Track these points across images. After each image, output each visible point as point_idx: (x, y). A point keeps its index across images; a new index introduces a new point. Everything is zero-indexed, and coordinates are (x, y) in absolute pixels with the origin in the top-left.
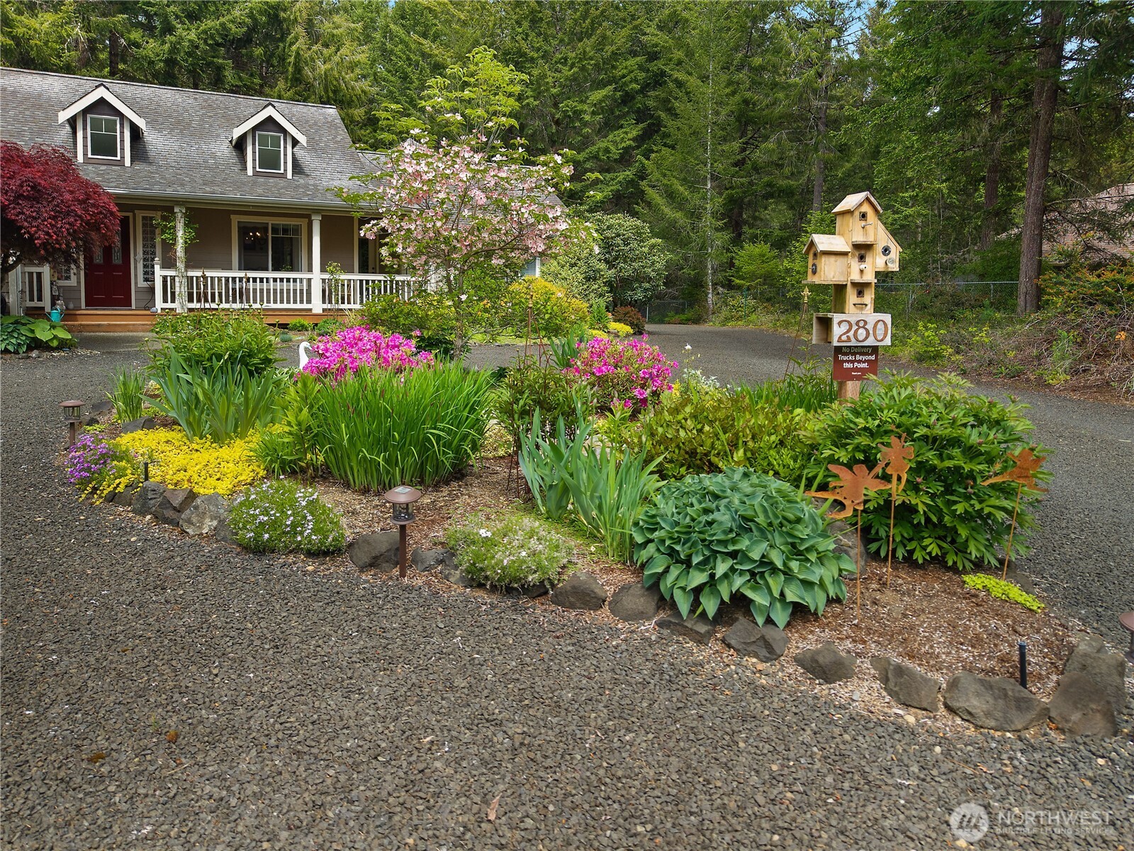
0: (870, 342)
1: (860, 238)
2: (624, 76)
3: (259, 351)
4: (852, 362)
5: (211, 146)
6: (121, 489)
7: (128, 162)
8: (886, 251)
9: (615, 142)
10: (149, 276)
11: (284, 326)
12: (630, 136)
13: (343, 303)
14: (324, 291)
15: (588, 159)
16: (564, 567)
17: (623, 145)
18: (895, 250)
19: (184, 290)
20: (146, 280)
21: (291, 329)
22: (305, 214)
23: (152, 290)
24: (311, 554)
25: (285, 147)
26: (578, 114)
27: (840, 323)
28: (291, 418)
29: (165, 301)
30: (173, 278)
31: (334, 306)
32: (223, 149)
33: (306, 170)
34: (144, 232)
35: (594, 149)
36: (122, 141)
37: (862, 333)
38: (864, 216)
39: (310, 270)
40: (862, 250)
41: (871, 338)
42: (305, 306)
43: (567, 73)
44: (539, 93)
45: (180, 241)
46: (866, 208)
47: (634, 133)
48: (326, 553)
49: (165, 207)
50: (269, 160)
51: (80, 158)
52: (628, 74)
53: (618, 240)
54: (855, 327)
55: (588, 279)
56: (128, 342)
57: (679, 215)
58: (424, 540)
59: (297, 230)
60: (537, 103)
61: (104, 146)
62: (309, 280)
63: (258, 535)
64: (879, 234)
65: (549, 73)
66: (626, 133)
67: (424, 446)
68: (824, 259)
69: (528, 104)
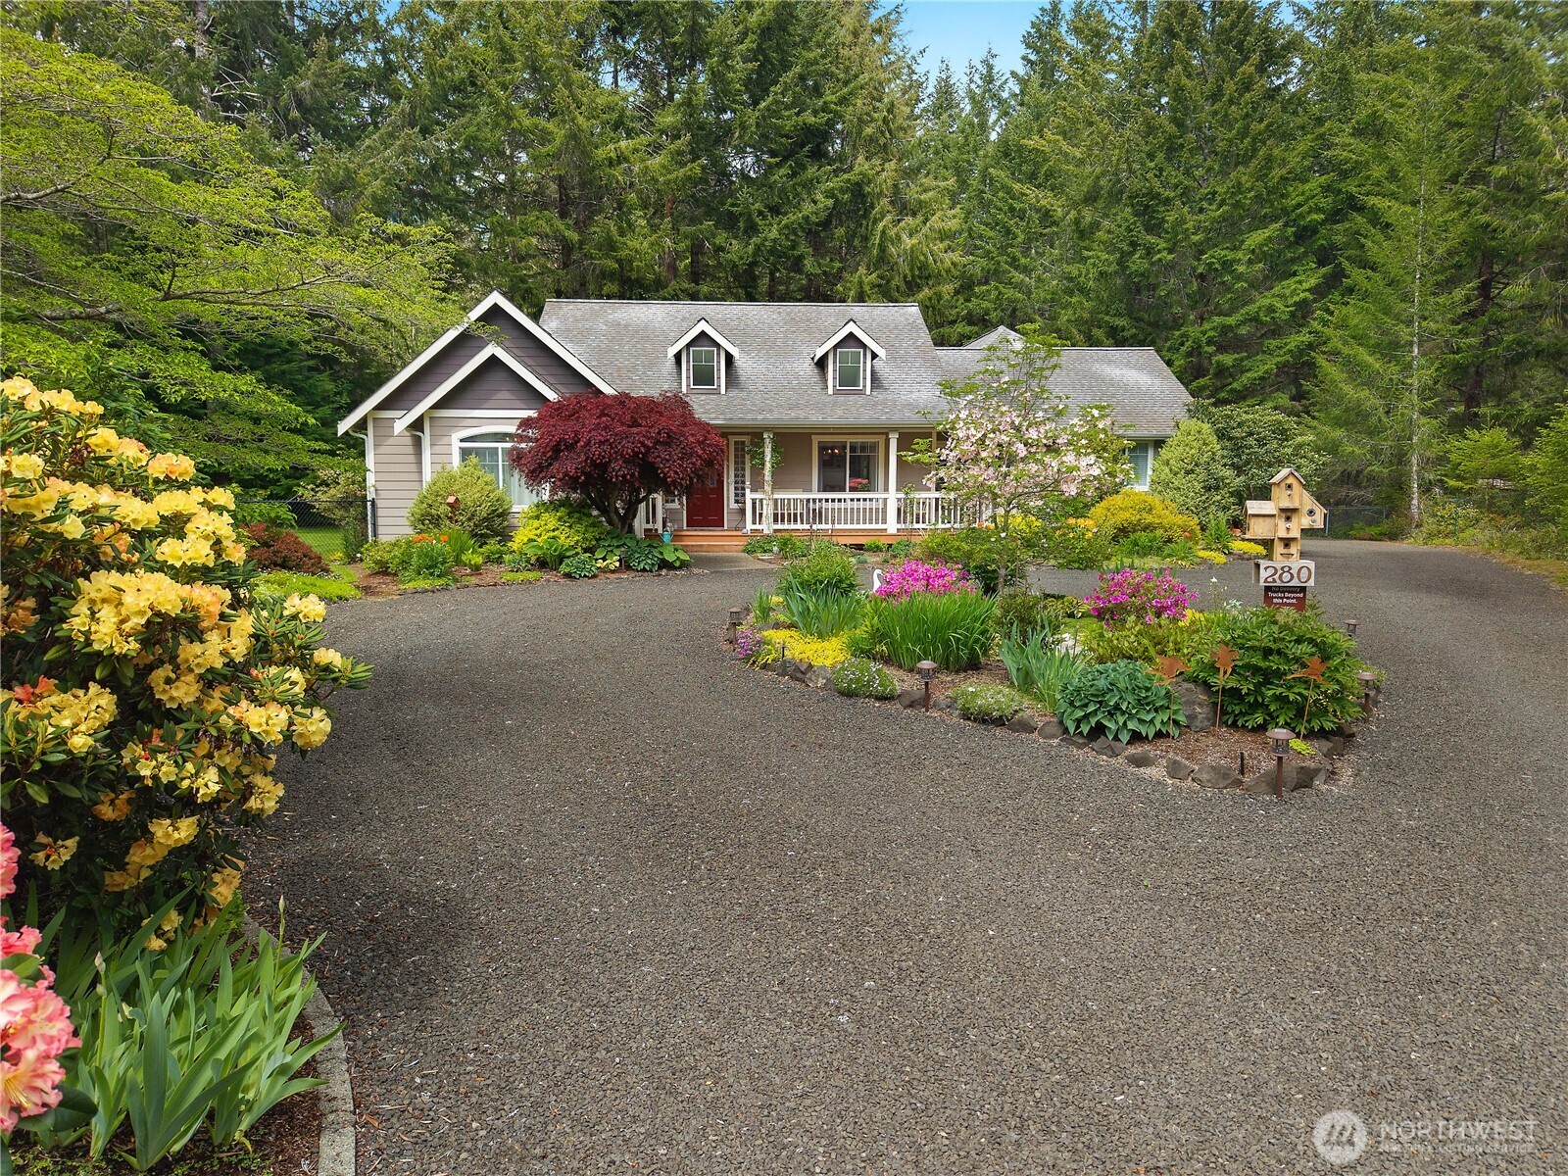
0: (1295, 583)
1: (1286, 504)
2: (1299, 205)
3: (847, 579)
4: (1282, 598)
5: (795, 365)
6: (769, 661)
7: (723, 391)
8: (1311, 512)
9: (1282, 297)
10: (740, 498)
11: (860, 547)
12: (1306, 286)
13: (918, 522)
14: (899, 510)
15: (1243, 323)
16: (1016, 711)
17: (1296, 299)
18: (1320, 512)
19: (771, 511)
20: (737, 502)
21: (867, 550)
22: (884, 432)
23: (743, 511)
24: (879, 698)
25: (865, 363)
26: (1227, 265)
27: (1266, 569)
28: (868, 623)
29: (754, 523)
30: (761, 500)
31: (909, 526)
32: (807, 368)
33: (886, 384)
34: (736, 456)
35: (1252, 308)
36: (719, 370)
37: (1286, 577)
38: (1289, 486)
39: (886, 489)
40: (1288, 513)
41: (1296, 580)
42: (880, 526)
43: (1214, 212)
44: (1175, 244)
45: (768, 465)
46: (1291, 480)
47: (1313, 282)
48: (886, 699)
49: (756, 435)
50: (849, 379)
51: (684, 390)
52: (1306, 201)
53: (1251, 441)
54: (1280, 572)
55: (1208, 489)
56: (727, 562)
57: (1364, 393)
58: (940, 696)
59: (874, 447)
60: (1170, 257)
61: (703, 377)
62: (885, 500)
63: (849, 685)
64: (1303, 499)
65: (1189, 217)
66: (1300, 282)
67: (947, 644)
68: (1253, 520)
69: (1160, 260)
